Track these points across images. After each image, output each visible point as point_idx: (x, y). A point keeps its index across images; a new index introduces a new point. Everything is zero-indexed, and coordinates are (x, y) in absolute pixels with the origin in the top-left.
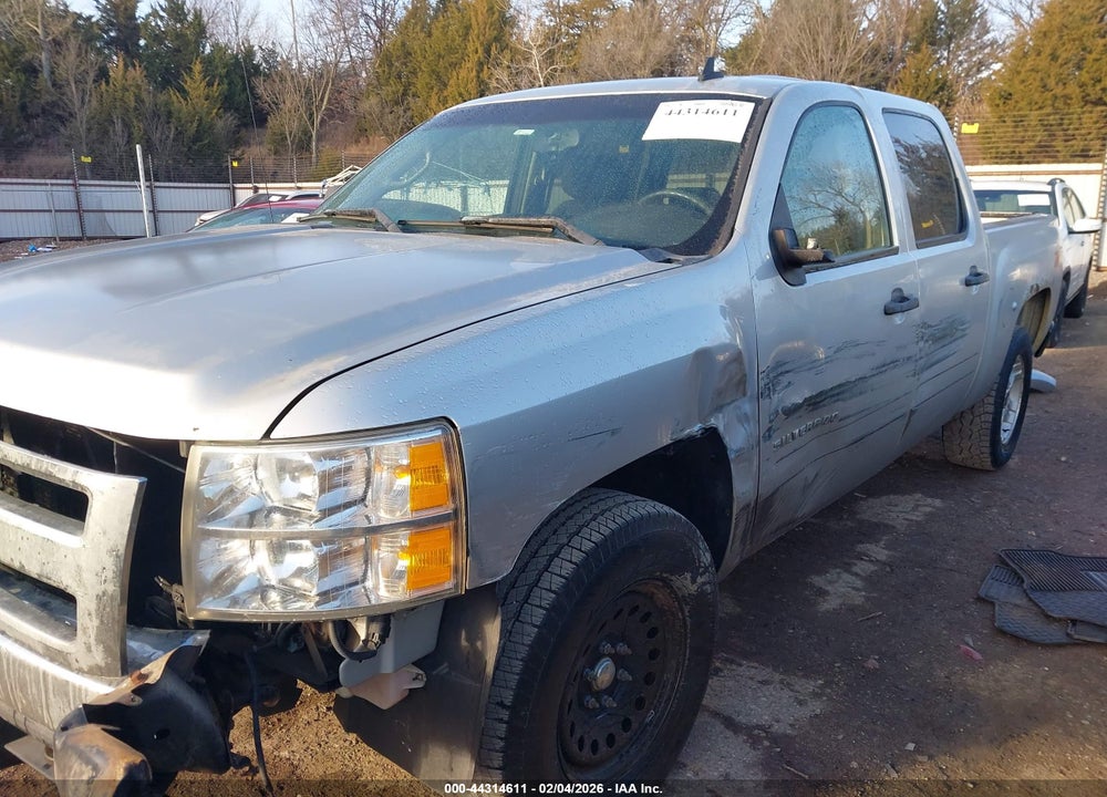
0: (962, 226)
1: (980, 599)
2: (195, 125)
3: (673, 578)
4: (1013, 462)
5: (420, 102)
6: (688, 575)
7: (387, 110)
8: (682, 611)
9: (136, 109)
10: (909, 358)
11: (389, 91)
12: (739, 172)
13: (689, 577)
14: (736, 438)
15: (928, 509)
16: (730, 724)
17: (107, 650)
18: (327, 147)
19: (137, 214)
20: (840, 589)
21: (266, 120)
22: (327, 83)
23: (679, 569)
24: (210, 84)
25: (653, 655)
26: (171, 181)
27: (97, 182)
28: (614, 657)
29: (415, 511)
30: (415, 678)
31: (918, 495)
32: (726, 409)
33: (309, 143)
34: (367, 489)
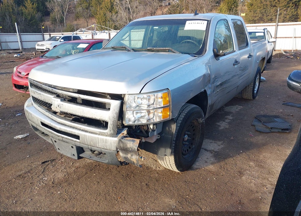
0: (247, 44)
1: (252, 125)
2: (30, 16)
4: (257, 98)
5: (94, 8)
6: (201, 119)
7: (84, 11)
8: (199, 125)
9: (12, 12)
10: (238, 75)
11: (84, 5)
14: (209, 92)
15: (240, 108)
16: (206, 150)
17: (114, 131)
18: (68, 22)
19: (17, 43)
20: (223, 125)
21: (50, 14)
22: (67, 3)
23: (199, 118)
24: (33, 4)
25: (194, 134)
26: (24, 33)
27: (4, 34)
28: (187, 134)
29: (163, 105)
30: (158, 137)
31: (237, 106)
32: (207, 86)
33: (63, 21)
34: (154, 102)
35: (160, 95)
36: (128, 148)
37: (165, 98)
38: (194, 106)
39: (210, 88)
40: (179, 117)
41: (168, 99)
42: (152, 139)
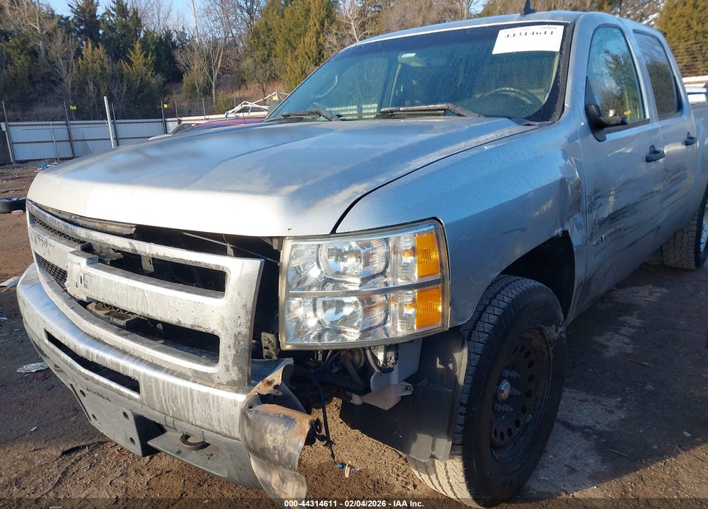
2: (139, 82)
3: (546, 328)
5: (279, 60)
6: (554, 327)
7: (258, 67)
8: (548, 349)
9: (101, 74)
10: (657, 192)
11: (259, 54)
12: (561, 69)
13: (554, 328)
14: (576, 239)
15: (659, 294)
16: (568, 426)
17: (240, 369)
18: (221, 93)
19: (106, 141)
20: (615, 343)
21: (182, 78)
22: (220, 51)
23: (549, 323)
24: (146, 56)
25: (531, 379)
26: (125, 119)
27: (81, 122)
28: (510, 379)
29: (419, 277)
30: (406, 389)
31: (651, 287)
32: (571, 220)
33: (211, 90)
34: (387, 266)
35: (406, 240)
36: (268, 450)
37: (426, 253)
38: (531, 283)
39: (579, 227)
40: (479, 319)
41: (435, 256)
42: (387, 398)
